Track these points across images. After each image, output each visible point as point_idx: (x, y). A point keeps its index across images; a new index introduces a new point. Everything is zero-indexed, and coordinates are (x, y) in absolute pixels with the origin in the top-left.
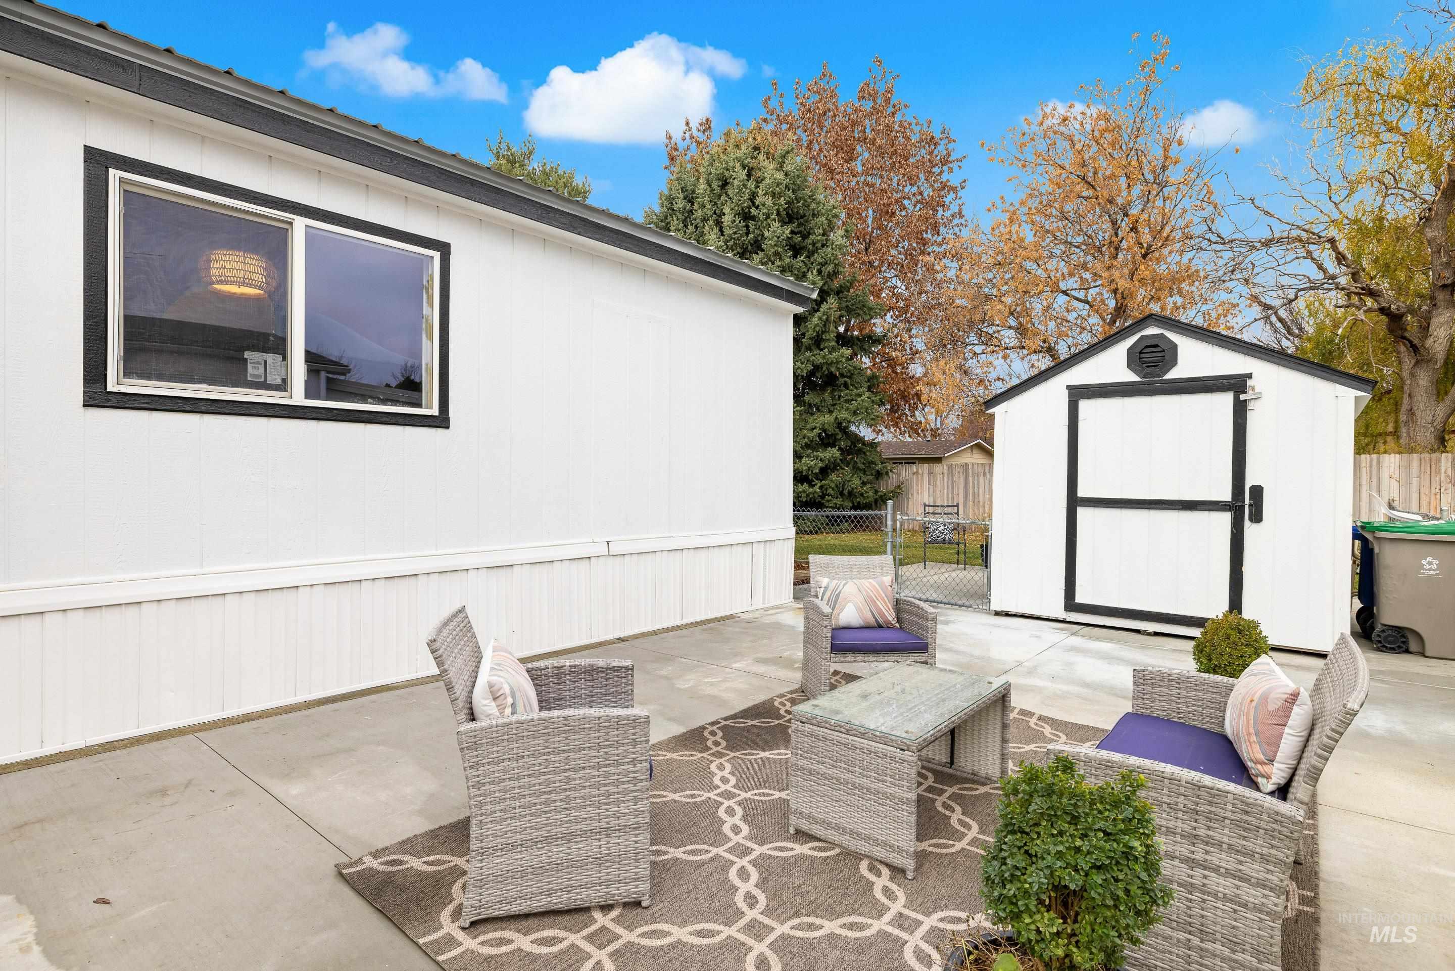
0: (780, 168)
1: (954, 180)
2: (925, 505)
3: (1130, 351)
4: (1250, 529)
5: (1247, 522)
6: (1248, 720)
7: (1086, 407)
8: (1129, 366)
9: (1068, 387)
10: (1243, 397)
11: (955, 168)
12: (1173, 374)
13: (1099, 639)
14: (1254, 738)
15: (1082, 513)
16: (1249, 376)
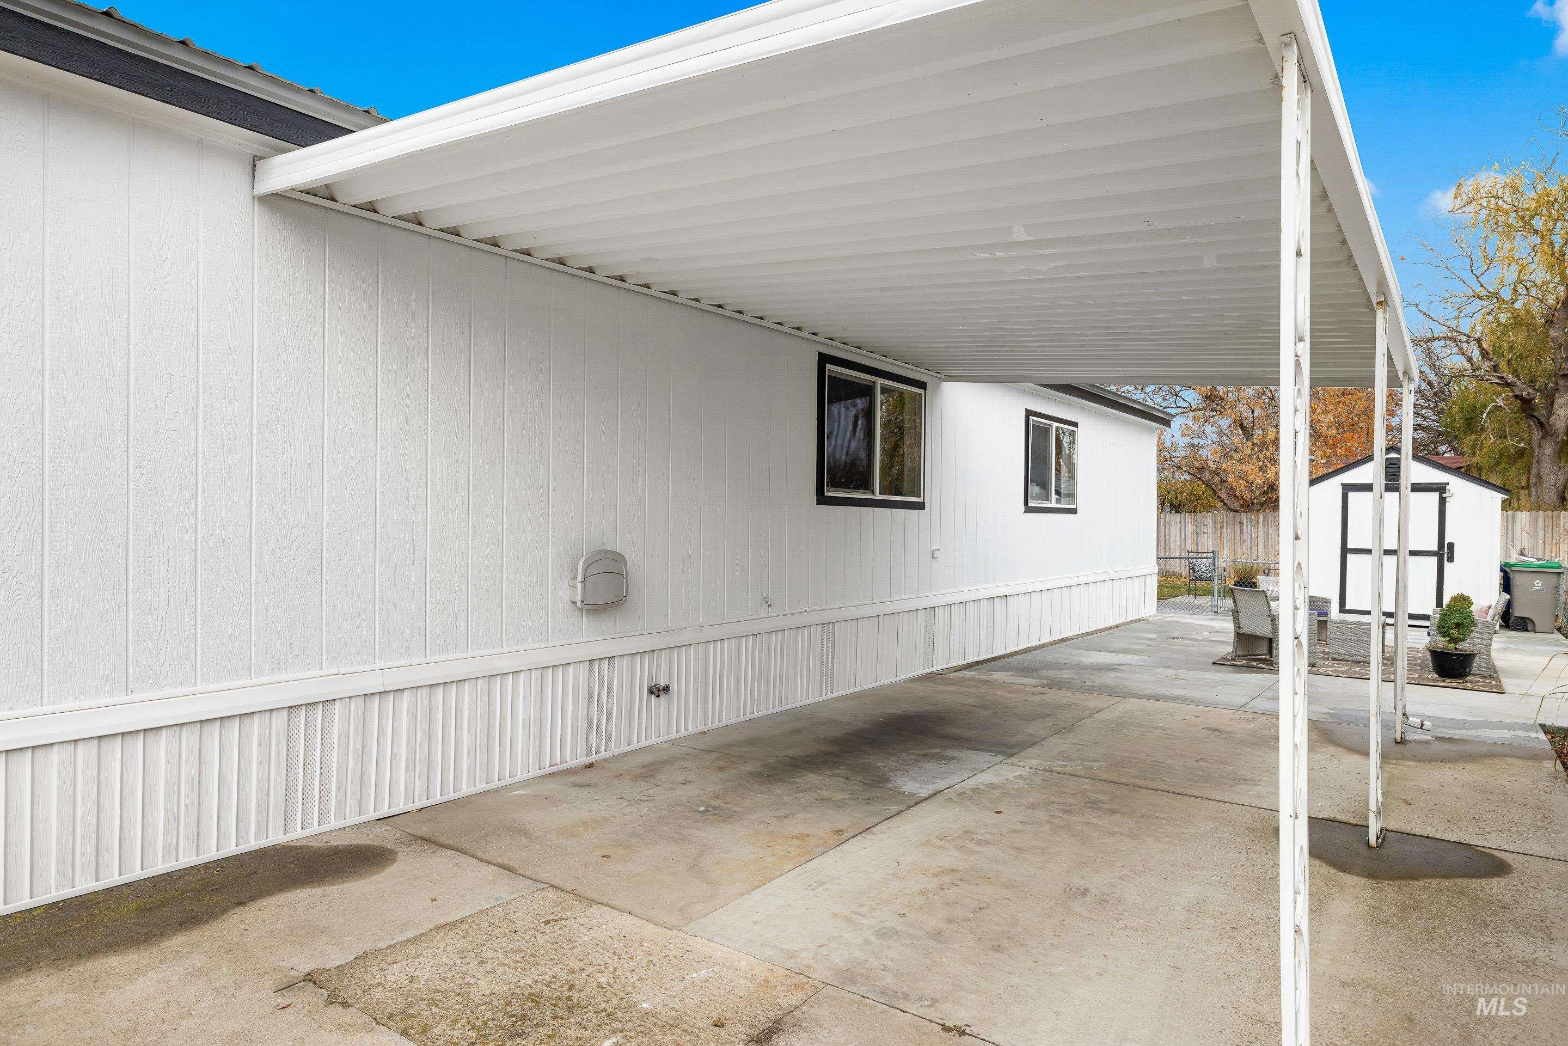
4: (1447, 566)
5: (1446, 562)
7: (1352, 495)
9: (1342, 484)
10: (1444, 495)
15: (1350, 557)
16: (1447, 484)
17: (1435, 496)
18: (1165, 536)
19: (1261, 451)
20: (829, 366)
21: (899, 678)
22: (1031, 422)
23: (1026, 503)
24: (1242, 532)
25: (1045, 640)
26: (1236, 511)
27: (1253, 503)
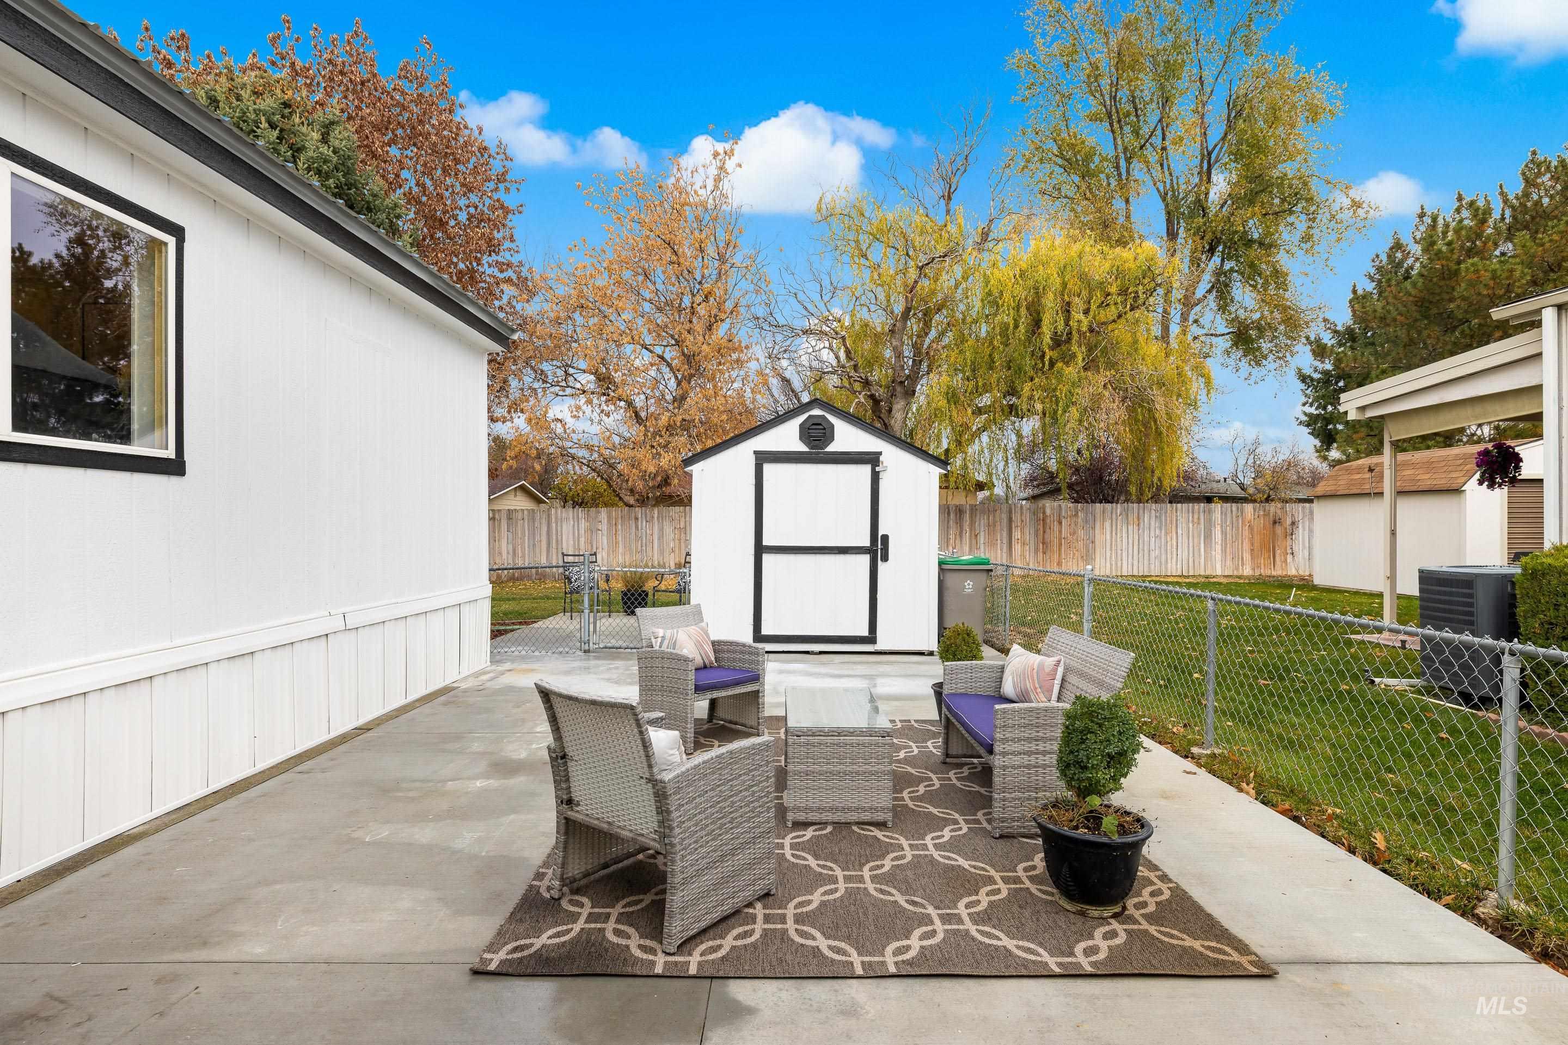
0: (325, 140)
1: (510, 201)
2: (564, 555)
3: (802, 426)
4: (881, 566)
5: (879, 562)
6: (1033, 680)
7: (769, 469)
8: (801, 439)
9: (755, 452)
10: (877, 469)
11: (513, 190)
12: (830, 448)
13: (796, 661)
14: (1039, 690)
15: (767, 559)
16: (880, 453)
17: (866, 470)
18: (557, 534)
26: (631, 506)
27: (648, 497)
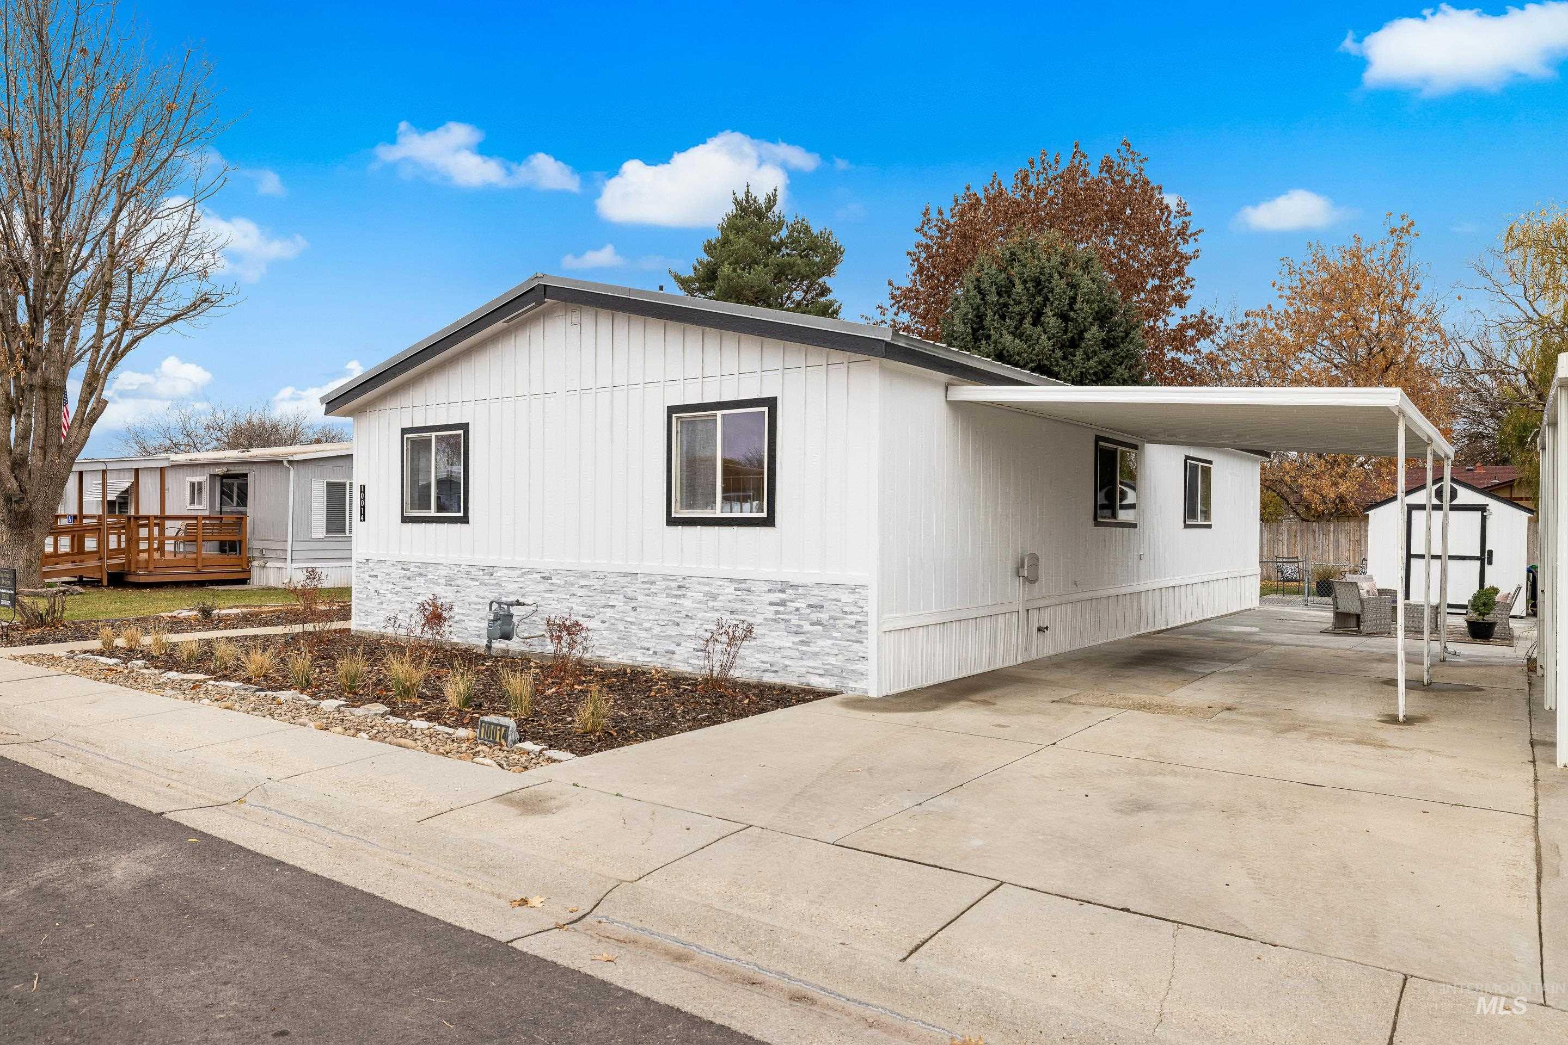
3: (1436, 491)
4: (1488, 567)
5: (1486, 565)
7: (1415, 514)
8: (1436, 497)
9: (1407, 505)
10: (1485, 514)
12: (1455, 502)
15: (1413, 561)
16: (1488, 505)
17: (1478, 514)
19: (1333, 468)
20: (1100, 443)
21: (1126, 636)
22: (1188, 465)
23: (1185, 522)
24: (1314, 539)
25: (1194, 620)
